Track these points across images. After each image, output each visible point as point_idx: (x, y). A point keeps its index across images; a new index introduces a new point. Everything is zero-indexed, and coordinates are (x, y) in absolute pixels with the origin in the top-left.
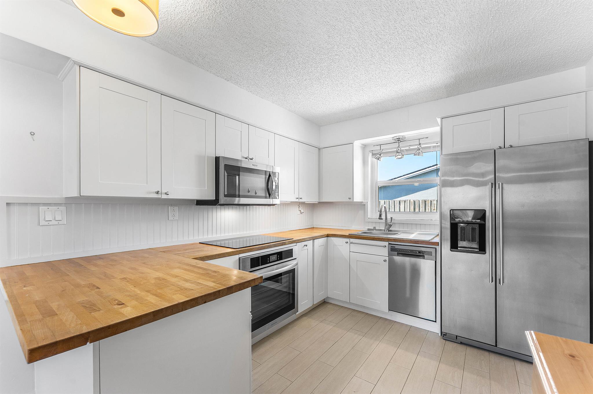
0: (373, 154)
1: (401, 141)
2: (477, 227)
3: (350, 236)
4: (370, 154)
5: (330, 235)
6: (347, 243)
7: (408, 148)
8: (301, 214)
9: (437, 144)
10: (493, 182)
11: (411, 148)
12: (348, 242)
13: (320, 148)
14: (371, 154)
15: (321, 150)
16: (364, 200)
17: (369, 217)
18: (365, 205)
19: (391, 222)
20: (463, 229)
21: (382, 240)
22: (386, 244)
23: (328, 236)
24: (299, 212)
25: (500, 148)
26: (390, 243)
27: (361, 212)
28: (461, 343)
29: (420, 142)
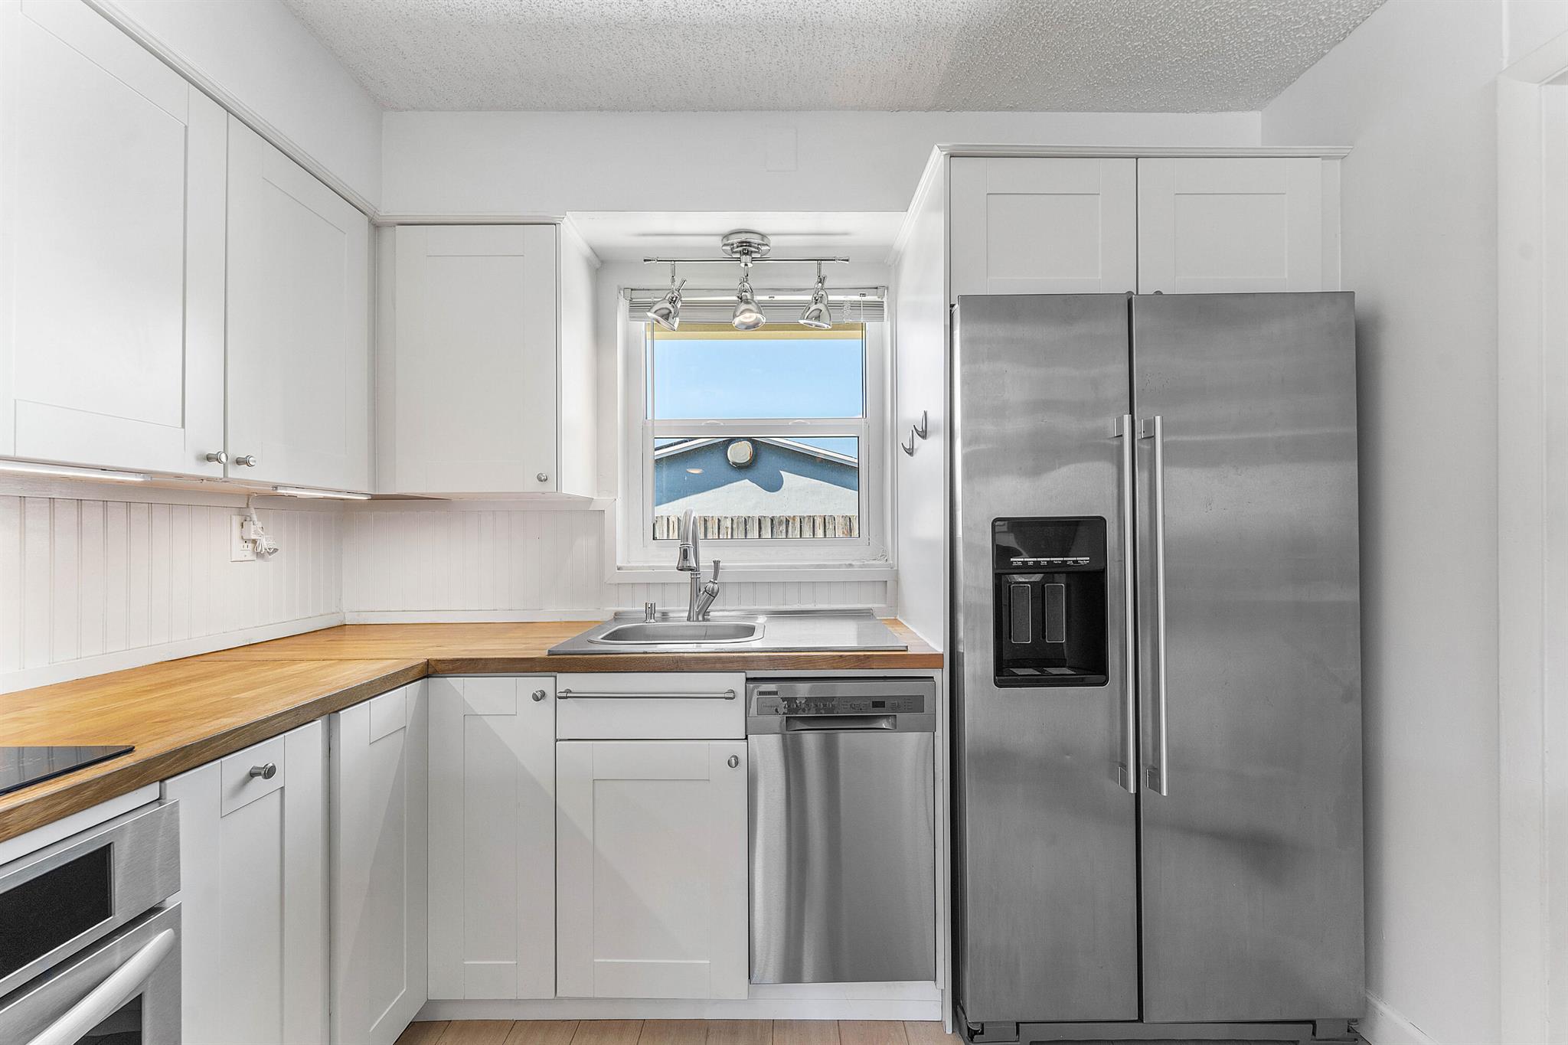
1: (754, 255)
3: (557, 663)
4: (621, 304)
5: (441, 667)
6: (539, 697)
7: (766, 298)
8: (259, 562)
9: (864, 299)
11: (778, 298)
12: (543, 694)
13: (379, 220)
16: (598, 492)
17: (619, 564)
18: (604, 511)
19: (715, 577)
21: (718, 666)
22: (735, 681)
23: (429, 671)
24: (247, 552)
26: (752, 674)
27: (585, 544)
29: (823, 273)
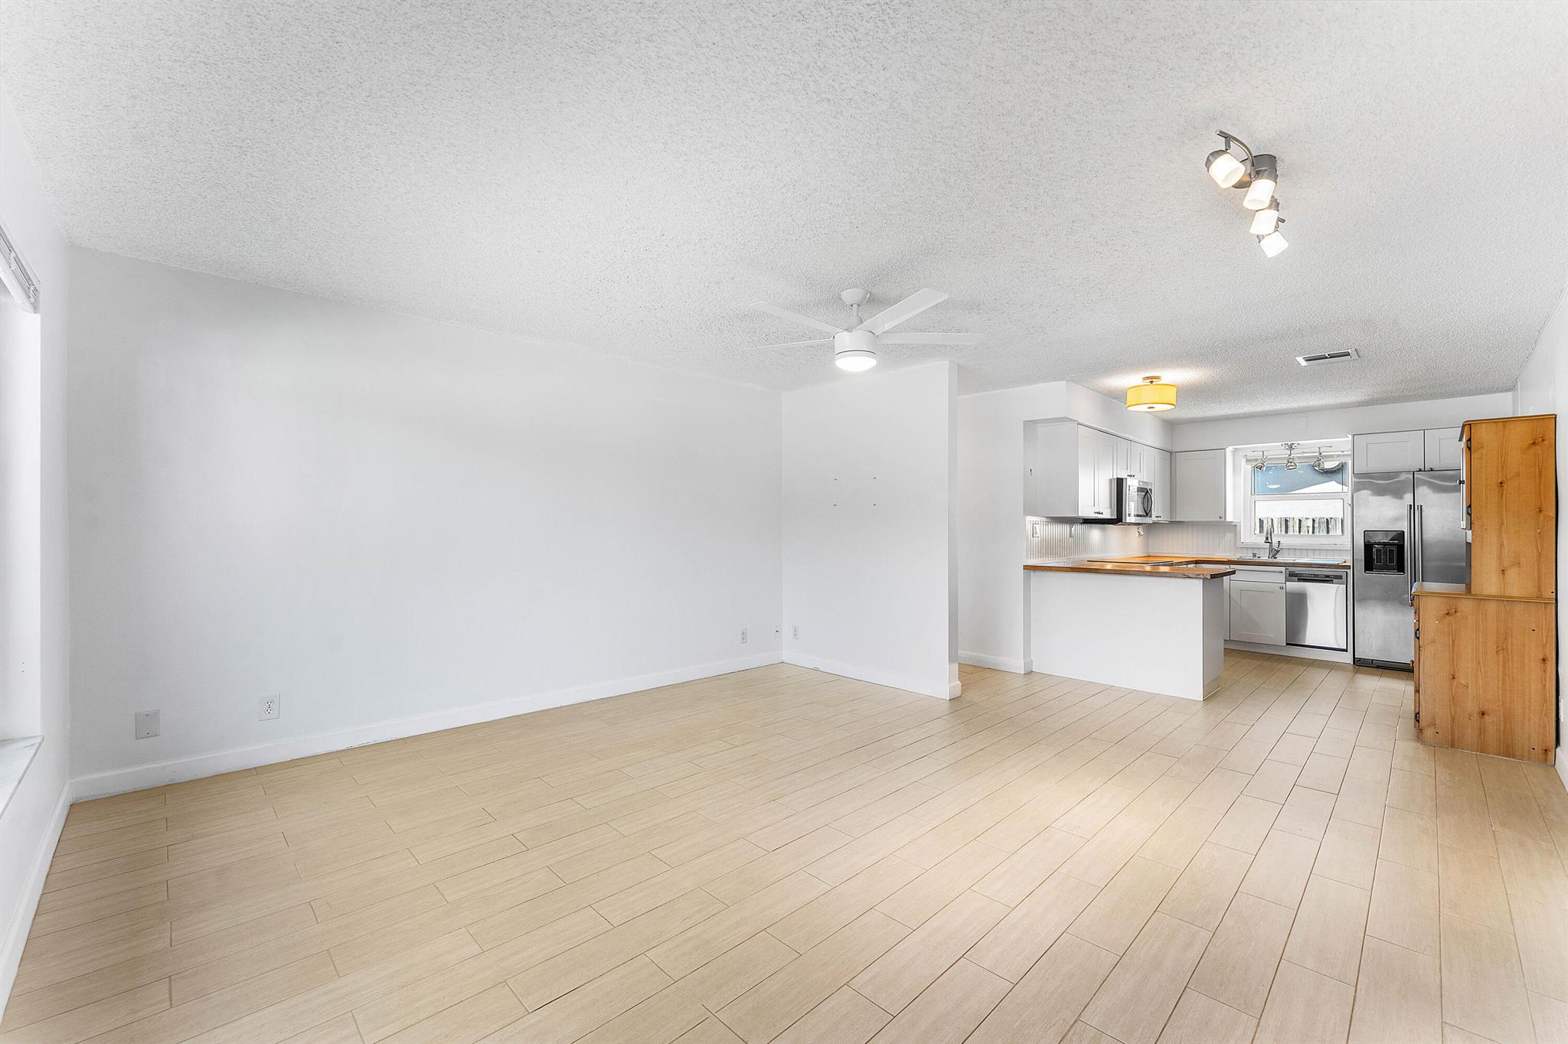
0: (1247, 461)
1: (1293, 448)
2: (1394, 549)
10: (1412, 504)
13: (1172, 453)
14: (1244, 460)
15: (1173, 455)
16: (1235, 519)
17: (1242, 541)
19: (1278, 546)
20: (1378, 551)
22: (1283, 569)
25: (1420, 470)
27: (1229, 536)
28: (1378, 667)
